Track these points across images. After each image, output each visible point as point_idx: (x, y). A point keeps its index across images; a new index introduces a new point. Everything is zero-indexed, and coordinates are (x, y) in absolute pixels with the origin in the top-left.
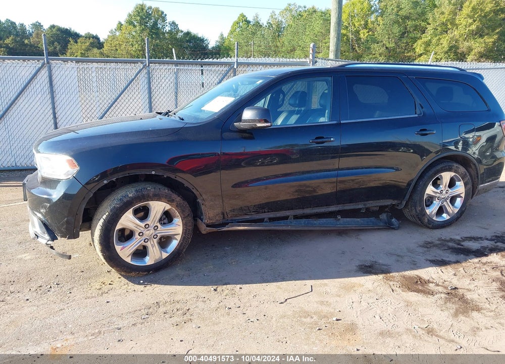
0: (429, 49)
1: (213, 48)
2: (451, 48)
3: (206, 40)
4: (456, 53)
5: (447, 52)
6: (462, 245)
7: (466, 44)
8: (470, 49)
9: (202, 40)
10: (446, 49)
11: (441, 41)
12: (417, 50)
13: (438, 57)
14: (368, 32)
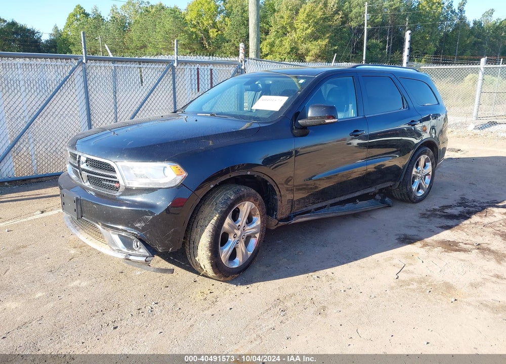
0: (273, 49)
1: (47, 41)
2: (292, 49)
3: (37, 32)
4: (297, 54)
5: (289, 53)
6: (446, 213)
7: (305, 46)
8: (308, 51)
9: (33, 33)
10: (288, 50)
11: (284, 43)
12: (264, 50)
13: (282, 57)
14: (217, 32)
